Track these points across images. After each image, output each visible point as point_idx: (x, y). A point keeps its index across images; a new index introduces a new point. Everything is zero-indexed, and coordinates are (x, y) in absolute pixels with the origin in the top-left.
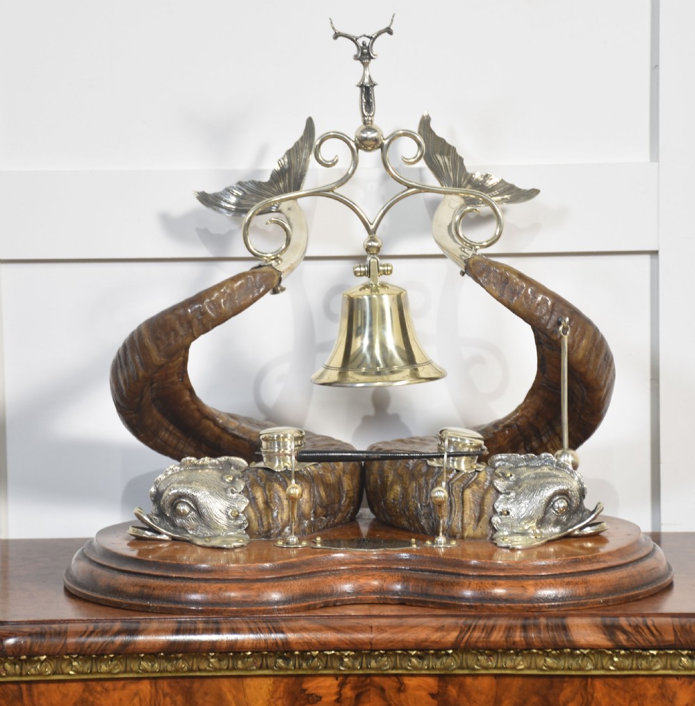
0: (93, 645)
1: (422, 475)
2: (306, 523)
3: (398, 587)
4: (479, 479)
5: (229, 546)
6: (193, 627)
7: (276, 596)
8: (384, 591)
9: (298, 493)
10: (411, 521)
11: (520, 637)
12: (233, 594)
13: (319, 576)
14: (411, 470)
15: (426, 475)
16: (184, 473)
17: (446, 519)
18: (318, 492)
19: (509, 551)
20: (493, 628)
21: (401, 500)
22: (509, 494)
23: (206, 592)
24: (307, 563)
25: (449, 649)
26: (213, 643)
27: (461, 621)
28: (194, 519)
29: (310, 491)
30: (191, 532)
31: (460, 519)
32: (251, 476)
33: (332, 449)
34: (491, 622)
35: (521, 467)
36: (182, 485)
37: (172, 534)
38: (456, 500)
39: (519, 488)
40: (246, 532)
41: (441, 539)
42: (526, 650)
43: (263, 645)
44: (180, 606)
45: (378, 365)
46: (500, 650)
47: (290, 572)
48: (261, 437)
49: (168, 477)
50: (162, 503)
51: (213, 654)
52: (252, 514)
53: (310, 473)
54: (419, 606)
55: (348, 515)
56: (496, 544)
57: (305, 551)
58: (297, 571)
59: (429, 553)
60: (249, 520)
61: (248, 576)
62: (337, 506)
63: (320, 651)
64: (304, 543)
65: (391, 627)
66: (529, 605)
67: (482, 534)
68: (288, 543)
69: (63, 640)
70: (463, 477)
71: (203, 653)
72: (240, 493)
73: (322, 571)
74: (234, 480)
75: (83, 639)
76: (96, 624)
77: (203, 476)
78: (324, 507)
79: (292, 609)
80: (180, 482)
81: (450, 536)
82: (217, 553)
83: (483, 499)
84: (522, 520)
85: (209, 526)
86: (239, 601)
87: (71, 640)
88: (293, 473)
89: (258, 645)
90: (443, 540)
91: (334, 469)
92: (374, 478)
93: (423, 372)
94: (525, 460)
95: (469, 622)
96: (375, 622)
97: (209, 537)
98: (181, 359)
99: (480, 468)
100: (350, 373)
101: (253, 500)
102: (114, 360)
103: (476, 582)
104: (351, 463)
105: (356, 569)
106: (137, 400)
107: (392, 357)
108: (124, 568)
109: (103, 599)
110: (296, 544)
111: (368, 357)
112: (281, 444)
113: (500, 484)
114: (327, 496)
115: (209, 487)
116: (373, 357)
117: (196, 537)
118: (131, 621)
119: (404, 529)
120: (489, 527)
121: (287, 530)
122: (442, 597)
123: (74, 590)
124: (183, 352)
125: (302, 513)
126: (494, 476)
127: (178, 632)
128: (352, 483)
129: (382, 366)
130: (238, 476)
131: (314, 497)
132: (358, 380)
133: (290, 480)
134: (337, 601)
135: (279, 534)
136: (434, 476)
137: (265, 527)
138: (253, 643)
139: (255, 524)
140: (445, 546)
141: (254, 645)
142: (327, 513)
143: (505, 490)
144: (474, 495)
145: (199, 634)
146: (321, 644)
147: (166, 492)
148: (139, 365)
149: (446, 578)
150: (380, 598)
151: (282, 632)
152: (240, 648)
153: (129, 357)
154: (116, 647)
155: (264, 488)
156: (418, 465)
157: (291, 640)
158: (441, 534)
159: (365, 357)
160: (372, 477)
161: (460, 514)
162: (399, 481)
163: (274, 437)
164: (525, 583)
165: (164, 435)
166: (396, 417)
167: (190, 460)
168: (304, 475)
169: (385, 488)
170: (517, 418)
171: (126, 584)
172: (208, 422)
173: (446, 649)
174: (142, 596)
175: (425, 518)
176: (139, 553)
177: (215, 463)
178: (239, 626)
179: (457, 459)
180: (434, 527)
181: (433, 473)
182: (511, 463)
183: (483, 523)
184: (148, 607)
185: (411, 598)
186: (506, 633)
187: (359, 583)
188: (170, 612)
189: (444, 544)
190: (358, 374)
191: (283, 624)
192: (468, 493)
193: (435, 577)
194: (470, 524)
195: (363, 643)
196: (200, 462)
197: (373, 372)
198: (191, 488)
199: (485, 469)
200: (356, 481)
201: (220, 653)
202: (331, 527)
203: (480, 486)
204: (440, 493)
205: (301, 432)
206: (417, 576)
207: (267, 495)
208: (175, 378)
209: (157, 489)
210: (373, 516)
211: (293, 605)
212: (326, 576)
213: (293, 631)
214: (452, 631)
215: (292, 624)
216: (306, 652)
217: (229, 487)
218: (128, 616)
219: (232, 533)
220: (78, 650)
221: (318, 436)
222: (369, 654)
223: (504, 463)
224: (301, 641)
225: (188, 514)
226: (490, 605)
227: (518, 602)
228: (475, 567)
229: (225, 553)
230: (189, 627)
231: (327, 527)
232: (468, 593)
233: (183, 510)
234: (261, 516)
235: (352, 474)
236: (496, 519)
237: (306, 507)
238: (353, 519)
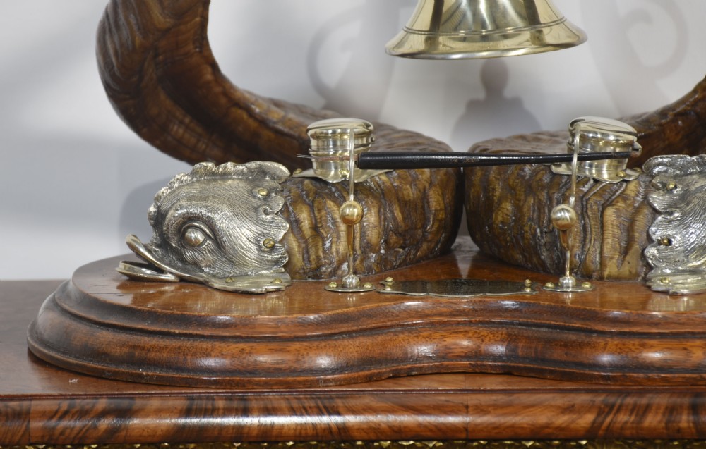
0: (68, 431)
1: (543, 187)
2: (373, 257)
3: (499, 349)
4: (626, 192)
5: (259, 290)
6: (210, 406)
7: (324, 361)
8: (481, 355)
9: (356, 214)
10: (526, 254)
11: (688, 422)
12: (261, 359)
13: (386, 333)
14: (529, 180)
15: (549, 186)
16: (197, 185)
17: (577, 251)
18: (392, 212)
19: (668, 297)
20: (647, 409)
21: (513, 224)
22: (671, 213)
23: (222, 355)
24: (370, 315)
25: (583, 439)
26: (239, 429)
27: (599, 399)
28: (211, 252)
29: (379, 211)
30: (207, 270)
31: (598, 250)
32: (294, 190)
33: (416, 150)
34: (644, 401)
35: (691, 174)
36: (194, 202)
37: (179, 273)
38: (592, 223)
39: (688, 205)
40: (286, 270)
41: (568, 280)
42: (697, 440)
43: (310, 432)
44: (185, 375)
45: (484, 26)
46: (658, 441)
47: (344, 328)
48: (310, 133)
49: (174, 191)
50: (165, 228)
51: (239, 444)
52: (294, 245)
53: (379, 186)
54: (532, 377)
55: (436, 245)
56: (649, 287)
57: (368, 297)
58: (353, 326)
59: (547, 300)
60: (289, 252)
61: (282, 332)
62: (420, 232)
63: (393, 441)
64: (368, 286)
65: (496, 407)
66: (694, 376)
67: (630, 272)
68: (344, 286)
69: (26, 423)
70: (603, 189)
71: (224, 442)
72: (276, 214)
73: (392, 326)
74: (268, 195)
75: (53, 423)
76: (73, 401)
77: (225, 189)
78: (400, 235)
79: (345, 379)
80: (191, 198)
81: (583, 276)
82: (244, 300)
83: (632, 221)
84: (692, 251)
85: (232, 262)
86: (269, 368)
87: (36, 424)
88: (352, 186)
89: (303, 432)
90: (570, 282)
91: (416, 179)
92: (474, 191)
93: (550, 36)
94: (698, 164)
95: (611, 399)
96: (472, 400)
97: (231, 278)
98: (198, 19)
99: (630, 176)
100: (441, 39)
101: (295, 225)
102: (101, 22)
103: (616, 342)
104: (443, 171)
105: (442, 323)
106: (134, 79)
107: (505, 14)
108: (107, 321)
109: (77, 365)
110: (356, 287)
111: (469, 15)
112: (339, 143)
113: (658, 200)
114: (404, 219)
115: (231, 206)
116: (476, 13)
117: (214, 276)
118: (120, 397)
119: (518, 266)
120: (641, 263)
121: (345, 266)
122: (565, 364)
123: (40, 352)
124: (200, 9)
125: (367, 243)
126: (651, 187)
127: (188, 413)
128: (443, 199)
129: (490, 28)
130: (275, 189)
131: (385, 219)
132: (452, 48)
133: (349, 194)
134: (411, 369)
135: (334, 273)
136: (560, 189)
137: (313, 263)
138: (295, 430)
139: (298, 259)
140: (575, 290)
141: (298, 432)
142: (404, 243)
143: (665, 209)
144: (618, 217)
145: (218, 416)
146: (394, 431)
147: (171, 212)
148: (135, 28)
149: (572, 337)
150: (476, 366)
151: (338, 413)
152: (277, 437)
153: (121, 16)
154: (100, 434)
155: (312, 208)
156: (537, 173)
157: (351, 425)
158: (568, 273)
159: (464, 15)
160: (473, 190)
161: (597, 244)
162: (509, 196)
163: (327, 134)
164: (689, 344)
165: (176, 129)
166: (516, 103)
167: (206, 167)
168: (370, 188)
169: (490, 206)
170: (696, 101)
171: (109, 343)
172: (240, 111)
173: (577, 439)
174: (131, 361)
175: (548, 250)
176: (135, 300)
177: (242, 171)
178: (276, 404)
179: (596, 163)
180: (559, 262)
181: (559, 184)
182: (676, 168)
183: (632, 257)
184: (141, 376)
185: (520, 365)
186: (666, 417)
187: (445, 343)
188: (172, 383)
189: (573, 287)
190: (454, 39)
191: (339, 402)
192: (610, 212)
193: (556, 335)
194: (612, 258)
195: (453, 429)
196: (220, 170)
197: (477, 37)
198: (207, 207)
199: (637, 179)
200: (449, 197)
201: (250, 443)
202: (412, 262)
203: (629, 202)
204: (565, 213)
205: (368, 126)
206: (530, 334)
207: (315, 217)
208: (190, 47)
209: (159, 208)
210: (476, 248)
211: (346, 375)
212: (396, 333)
213: (353, 411)
214: (585, 414)
215: (352, 402)
216: (373, 441)
217: (261, 205)
218: (118, 390)
219: (264, 272)
220: (46, 439)
221: (399, 132)
222: (465, 445)
223: (666, 168)
224: (365, 426)
225: (202, 243)
226: (635, 375)
227: (678, 371)
228: (615, 321)
229: (254, 300)
230: (204, 406)
231: (404, 263)
232: (606, 358)
233: (196, 238)
234: (307, 246)
235: (443, 186)
236: (652, 251)
237: (373, 235)
238: (446, 253)
